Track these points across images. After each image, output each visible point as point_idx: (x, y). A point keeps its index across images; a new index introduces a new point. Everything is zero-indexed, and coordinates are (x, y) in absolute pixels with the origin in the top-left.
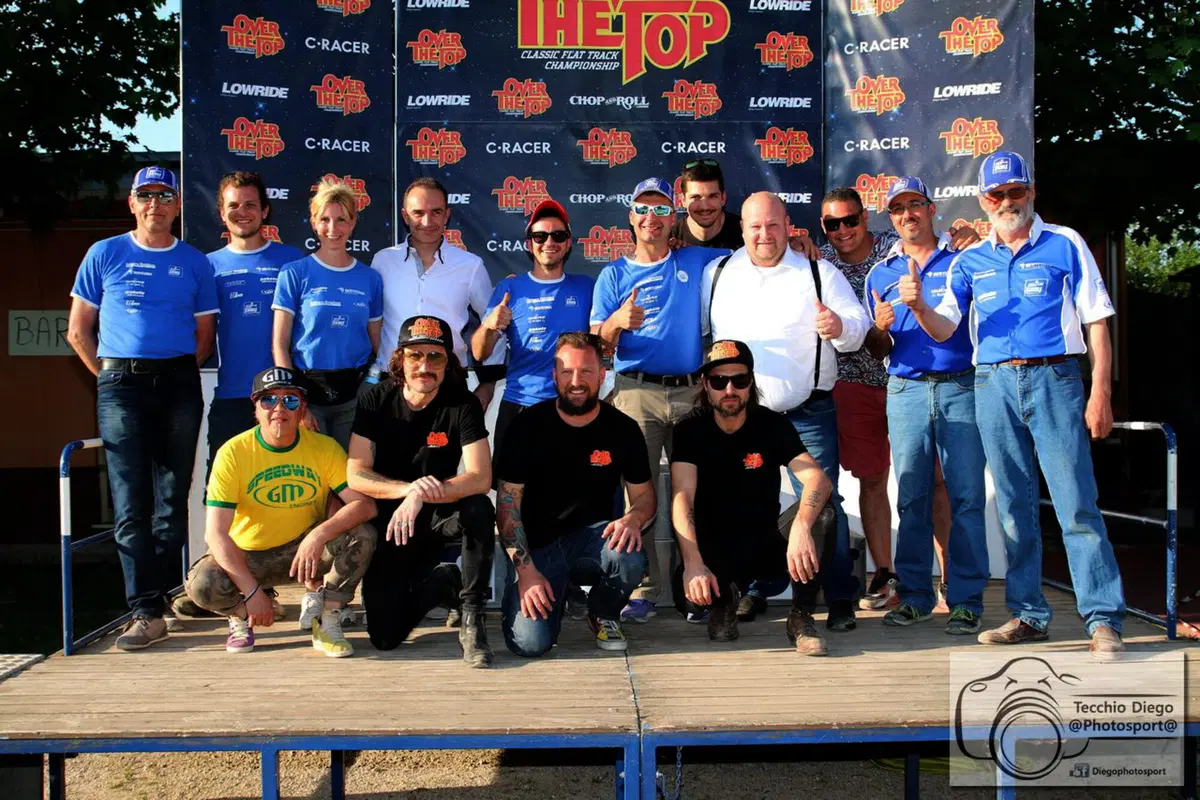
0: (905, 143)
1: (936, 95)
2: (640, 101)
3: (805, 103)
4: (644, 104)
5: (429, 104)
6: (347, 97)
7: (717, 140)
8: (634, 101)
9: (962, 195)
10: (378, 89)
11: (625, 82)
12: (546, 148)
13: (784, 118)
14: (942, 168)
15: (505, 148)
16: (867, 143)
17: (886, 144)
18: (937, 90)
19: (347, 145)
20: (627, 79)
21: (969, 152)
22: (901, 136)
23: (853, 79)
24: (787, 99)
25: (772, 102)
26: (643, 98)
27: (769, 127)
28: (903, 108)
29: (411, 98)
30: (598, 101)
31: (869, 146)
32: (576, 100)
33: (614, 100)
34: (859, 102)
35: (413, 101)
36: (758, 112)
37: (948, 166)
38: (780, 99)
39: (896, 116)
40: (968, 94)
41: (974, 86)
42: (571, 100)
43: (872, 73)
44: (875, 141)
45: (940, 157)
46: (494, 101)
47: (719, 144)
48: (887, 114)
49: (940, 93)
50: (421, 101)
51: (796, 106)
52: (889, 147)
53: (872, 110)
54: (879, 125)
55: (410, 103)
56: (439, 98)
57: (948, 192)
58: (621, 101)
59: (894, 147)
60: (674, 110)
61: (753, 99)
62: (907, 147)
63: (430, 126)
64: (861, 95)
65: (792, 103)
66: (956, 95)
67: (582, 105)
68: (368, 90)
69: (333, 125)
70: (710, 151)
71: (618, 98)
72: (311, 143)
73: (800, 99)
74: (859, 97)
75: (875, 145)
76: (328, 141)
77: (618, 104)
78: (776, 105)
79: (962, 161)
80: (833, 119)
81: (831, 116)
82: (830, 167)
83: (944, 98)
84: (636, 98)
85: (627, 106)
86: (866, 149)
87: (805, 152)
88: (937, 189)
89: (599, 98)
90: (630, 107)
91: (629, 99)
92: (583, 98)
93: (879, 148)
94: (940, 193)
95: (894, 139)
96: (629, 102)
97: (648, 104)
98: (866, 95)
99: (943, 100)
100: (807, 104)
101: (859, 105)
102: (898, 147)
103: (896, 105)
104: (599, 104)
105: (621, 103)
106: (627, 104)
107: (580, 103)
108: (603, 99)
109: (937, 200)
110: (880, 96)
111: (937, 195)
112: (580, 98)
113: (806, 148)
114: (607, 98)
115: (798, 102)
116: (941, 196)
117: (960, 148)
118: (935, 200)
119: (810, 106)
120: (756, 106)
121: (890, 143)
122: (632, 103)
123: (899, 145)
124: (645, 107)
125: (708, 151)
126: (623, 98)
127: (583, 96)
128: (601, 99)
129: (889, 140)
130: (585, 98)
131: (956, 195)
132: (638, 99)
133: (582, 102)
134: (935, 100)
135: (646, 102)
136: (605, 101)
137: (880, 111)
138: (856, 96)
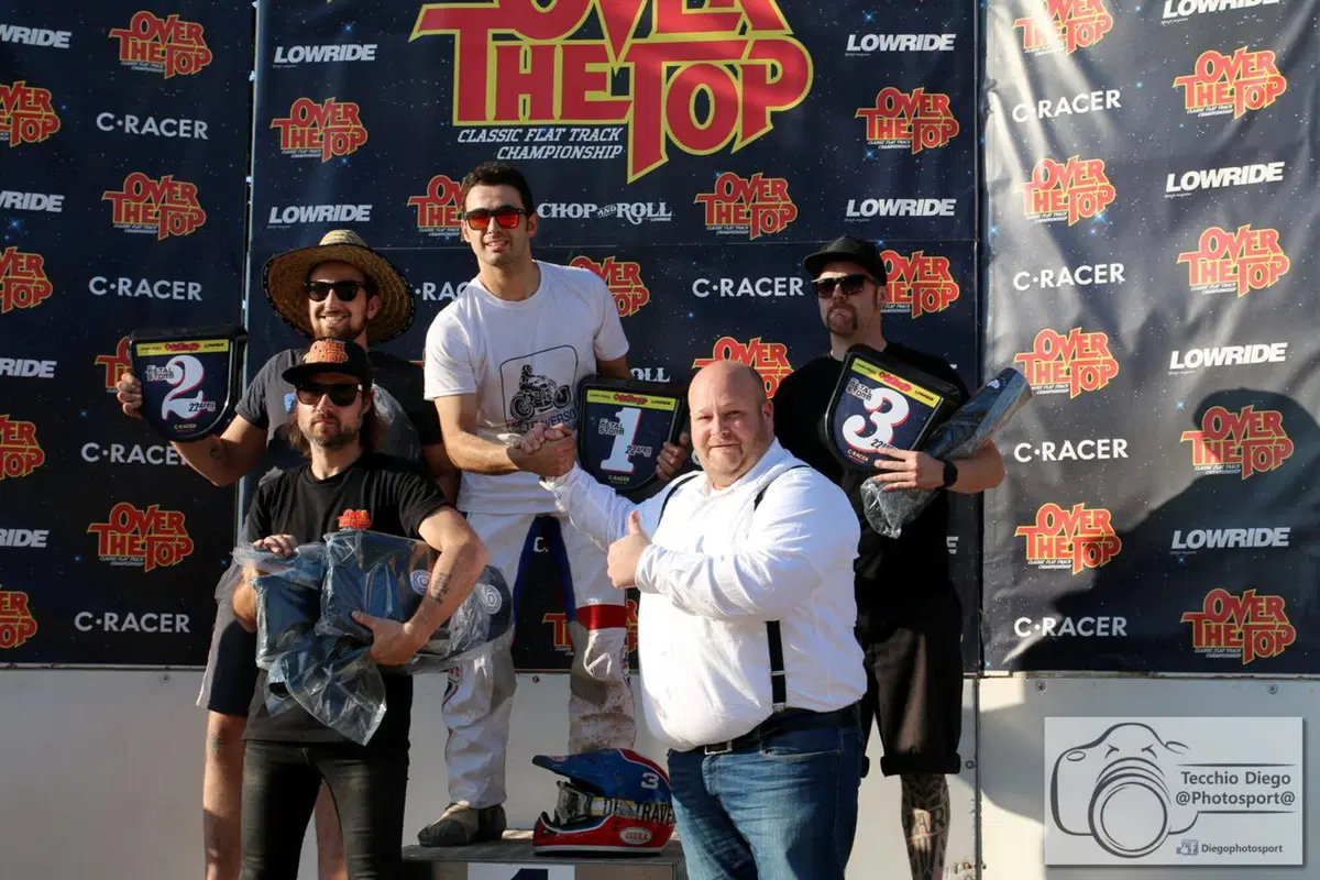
0: (1116, 272)
1: (1170, 187)
2: (656, 210)
3: (944, 207)
4: (663, 214)
5: (303, 220)
6: (164, 209)
7: (789, 273)
8: (647, 209)
9: (1219, 363)
10: (221, 197)
11: (631, 178)
13: (908, 234)
14: (1182, 314)
15: (428, 291)
16: (1051, 276)
17: (1084, 275)
18: (1171, 178)
19: (163, 290)
20: (634, 173)
21: (1228, 287)
22: (1109, 261)
23: (1027, 163)
24: (913, 202)
25: (883, 207)
26: (662, 205)
28: (1112, 211)
29: (275, 210)
30: (585, 211)
31: (1054, 281)
32: (547, 210)
33: (612, 208)
34: (1038, 203)
35: (279, 215)
36: (861, 225)
37: (1193, 313)
38: (899, 201)
39: (1099, 225)
40: (1226, 183)
41: (1237, 170)
42: (540, 210)
43: (1058, 151)
45: (1181, 298)
46: (411, 215)
47: (792, 280)
48: (1084, 223)
49: (1177, 183)
50: (291, 215)
51: (927, 213)
52: (1090, 281)
53: (1060, 216)
54: (1071, 242)
55: (273, 219)
56: (321, 209)
58: (624, 209)
59: (1098, 281)
60: (714, 224)
61: (852, 203)
62: (1121, 279)
64: (1041, 192)
65: (922, 208)
66: (1205, 185)
67: (559, 219)
68: (202, 198)
69: (140, 255)
70: (777, 293)
71: (620, 205)
72: (99, 286)
73: (935, 201)
74: (1037, 196)
75: (1065, 277)
76: (129, 282)
77: (620, 215)
78: (893, 213)
79: (1219, 302)
80: (994, 236)
81: (992, 230)
82: (990, 319)
83: (1183, 191)
84: (650, 205)
85: (635, 219)
86: (1051, 285)
87: (944, 291)
88: (1175, 354)
89: (587, 206)
90: (640, 220)
91: (638, 208)
92: (559, 206)
93: (1073, 283)
94: (1180, 360)
95: (1097, 267)
96: (638, 212)
97: (670, 215)
98: (1050, 191)
99: (1182, 195)
100: (948, 210)
101: (1037, 209)
102: (1105, 281)
103: (1100, 207)
104: (587, 216)
105: (624, 213)
106: (635, 215)
107: (554, 215)
108: (595, 208)
109: (1176, 373)
110: (1072, 193)
111: (1174, 364)
112: (554, 206)
113: (946, 285)
114: (600, 206)
115: (932, 207)
116: (1181, 366)
117: (1214, 279)
118: (1170, 373)
119: (952, 213)
120: (857, 214)
121: (1091, 275)
122: (642, 214)
123: (1108, 277)
124: (665, 219)
125: (773, 294)
126: (627, 206)
127: (559, 203)
128: (590, 208)
129: (1090, 269)
130: (563, 205)
131: (1208, 364)
132: (653, 207)
133: (559, 212)
134: (1166, 196)
135: (667, 212)
136: (598, 211)
137: (1074, 218)
138: (1033, 194)
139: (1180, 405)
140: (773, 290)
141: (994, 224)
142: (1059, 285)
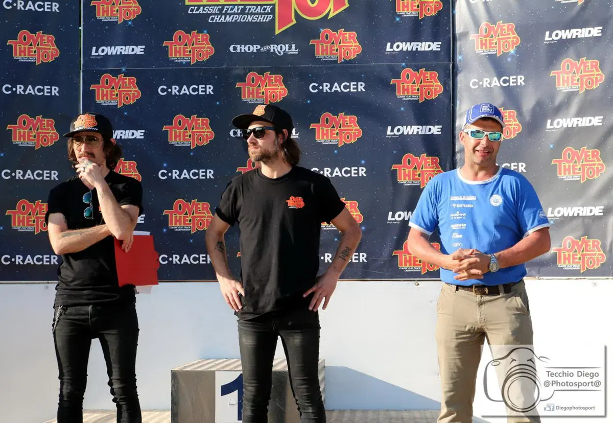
0: (521, 80)
1: (547, 38)
2: (290, 48)
3: (435, 46)
4: (294, 50)
5: (109, 54)
6: (39, 49)
7: (358, 80)
8: (286, 47)
9: (570, 126)
11: (277, 32)
12: (210, 89)
13: (416, 60)
14: (553, 101)
15: (175, 90)
16: (489, 82)
17: (505, 82)
18: (547, 33)
19: (39, 90)
20: (279, 29)
21: (575, 88)
22: (517, 74)
23: (477, 25)
26: (293, 46)
27: (404, 68)
28: (518, 49)
29: (94, 48)
30: (254, 48)
31: (490, 84)
32: (235, 48)
33: (268, 47)
34: (482, 44)
35: (97, 51)
36: (393, 56)
37: (558, 100)
38: (412, 43)
39: (512, 56)
40: (574, 37)
41: (579, 30)
42: (231, 49)
43: (492, 19)
44: (496, 79)
45: (552, 94)
46: (165, 51)
47: (359, 83)
48: (505, 55)
49: (550, 36)
50: (103, 51)
51: (427, 49)
52: (507, 84)
53: (493, 52)
54: (497, 65)
55: (94, 53)
56: (118, 48)
57: (558, 124)
59: (511, 84)
60: (320, 55)
61: (389, 44)
62: (523, 84)
63: (111, 72)
64: (484, 39)
65: (424, 46)
66: (564, 37)
68: (58, 43)
70: (352, 90)
71: (272, 46)
72: (7, 89)
73: (431, 43)
74: (482, 41)
75: (496, 82)
76: (22, 87)
77: (272, 51)
78: (409, 49)
79: (571, 96)
80: (460, 60)
81: (459, 58)
82: (458, 102)
83: (553, 40)
84: (287, 45)
85: (279, 53)
86: (489, 86)
87: (435, 89)
88: (549, 121)
89: (255, 46)
90: (282, 53)
91: (281, 47)
92: (241, 46)
93: (499, 85)
94: (552, 124)
95: (511, 77)
96: (281, 49)
97: (297, 50)
98: (488, 38)
99: (553, 42)
100: (437, 48)
101: (482, 48)
102: (515, 84)
103: (512, 48)
104: (255, 51)
105: (274, 50)
106: (280, 51)
107: (239, 51)
108: (259, 47)
109: (549, 131)
110: (499, 40)
111: (548, 126)
112: (238, 46)
113: (436, 86)
114: (262, 46)
115: (429, 46)
116: (552, 127)
117: (568, 84)
118: (547, 131)
119: (439, 49)
120: (392, 50)
121: (508, 81)
122: (283, 50)
123: (516, 82)
124: (295, 53)
125: (350, 90)
126: (276, 46)
127: (240, 44)
128: (257, 47)
129: (507, 78)
130: (243, 46)
131: (565, 126)
132: (289, 46)
133: (241, 49)
134: (545, 43)
135: (296, 49)
136: (261, 48)
137: (500, 52)
138: (479, 40)
139: (552, 146)
140: (350, 88)
141: (460, 54)
142: (492, 86)
